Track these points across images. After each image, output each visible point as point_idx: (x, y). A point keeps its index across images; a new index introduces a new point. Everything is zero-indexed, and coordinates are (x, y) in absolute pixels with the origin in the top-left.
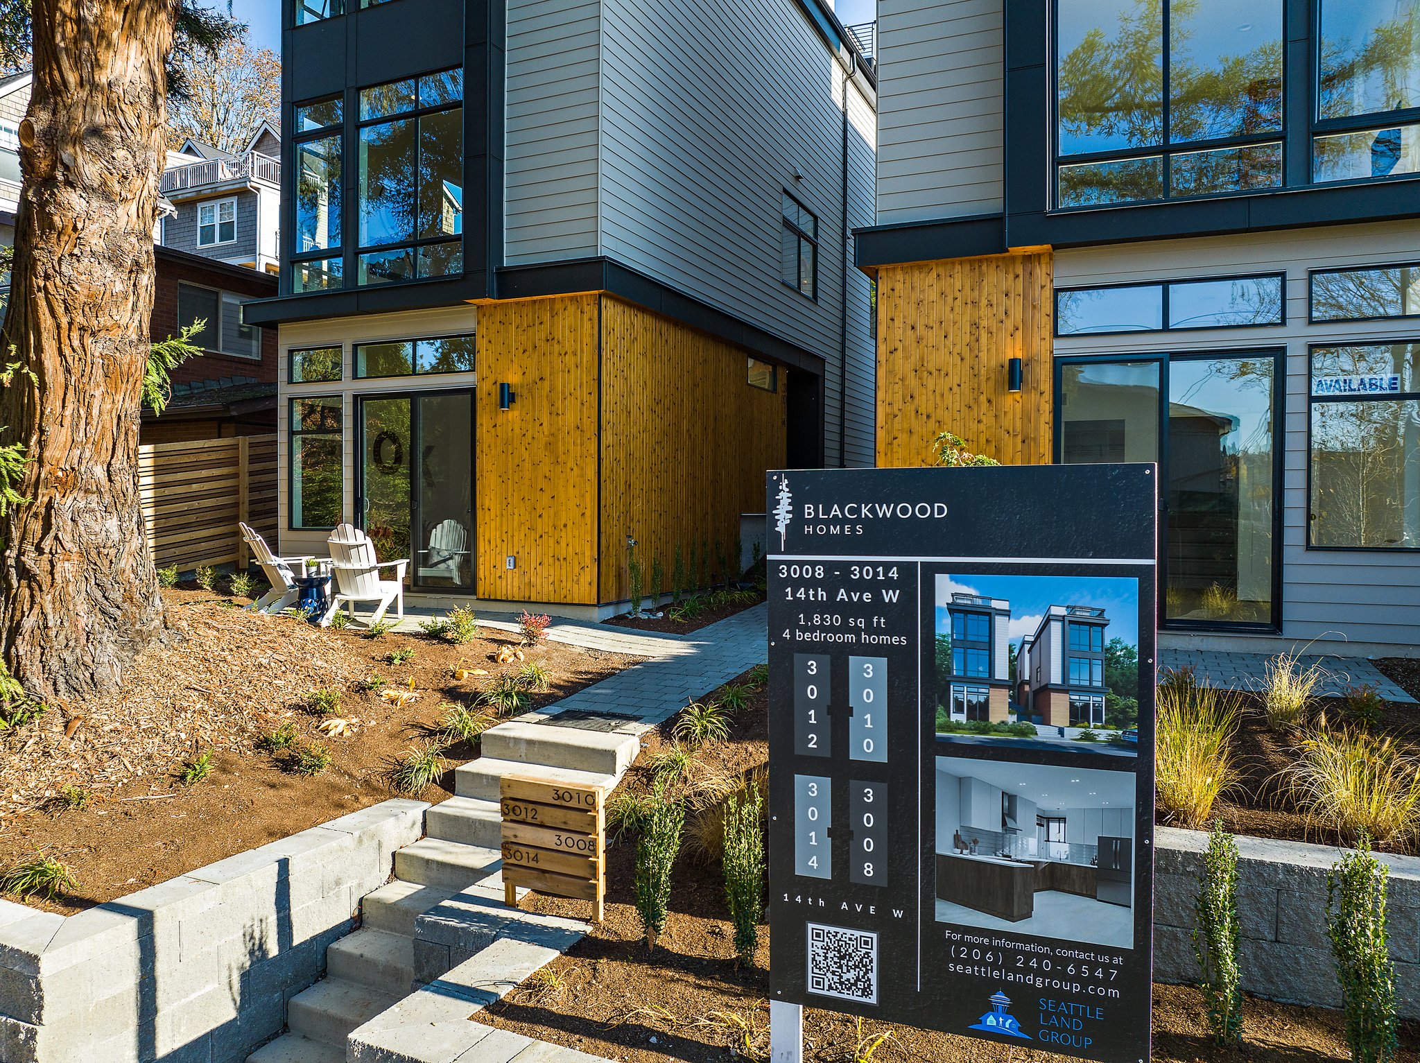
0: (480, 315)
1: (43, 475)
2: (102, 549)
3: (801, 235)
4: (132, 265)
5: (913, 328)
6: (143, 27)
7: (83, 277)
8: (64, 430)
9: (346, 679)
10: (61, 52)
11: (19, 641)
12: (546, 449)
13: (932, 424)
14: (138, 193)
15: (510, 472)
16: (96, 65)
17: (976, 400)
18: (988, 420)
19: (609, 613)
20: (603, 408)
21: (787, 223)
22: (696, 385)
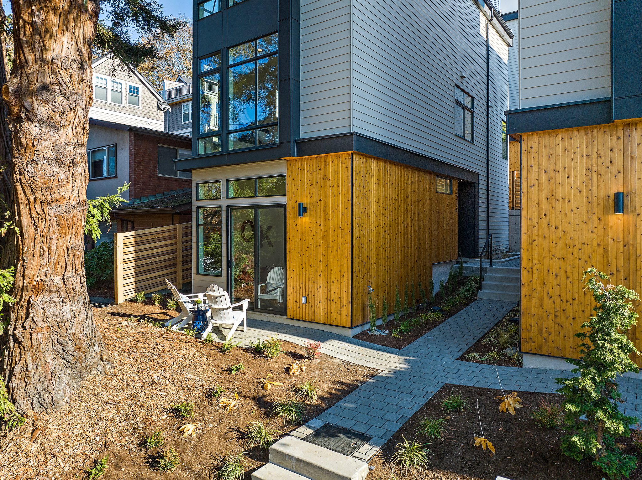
0: (288, 165)
1: (25, 285)
2: (61, 324)
3: (464, 108)
4: (70, 163)
5: (545, 172)
6: (72, 24)
7: (40, 173)
8: (35, 259)
9: (203, 386)
10: (24, 43)
11: (13, 379)
12: (323, 239)
13: (559, 233)
14: (72, 121)
15: (304, 250)
16: (44, 49)
17: (590, 218)
18: (599, 231)
19: (358, 331)
20: (354, 217)
21: (457, 102)
22: (407, 197)
